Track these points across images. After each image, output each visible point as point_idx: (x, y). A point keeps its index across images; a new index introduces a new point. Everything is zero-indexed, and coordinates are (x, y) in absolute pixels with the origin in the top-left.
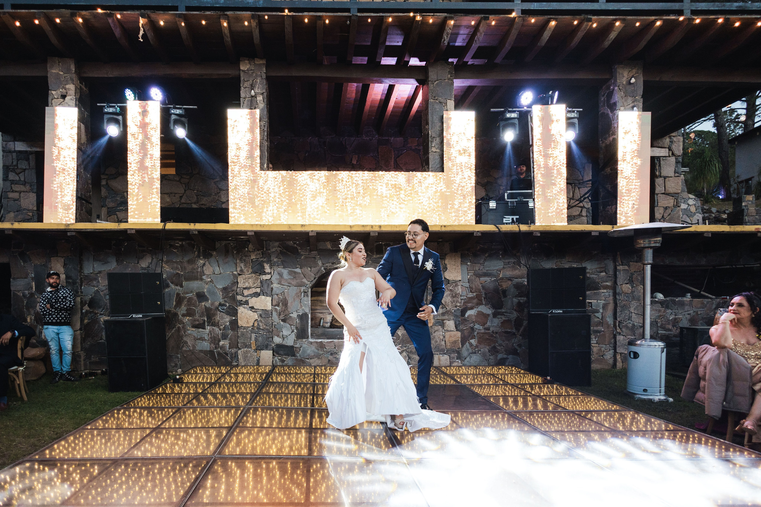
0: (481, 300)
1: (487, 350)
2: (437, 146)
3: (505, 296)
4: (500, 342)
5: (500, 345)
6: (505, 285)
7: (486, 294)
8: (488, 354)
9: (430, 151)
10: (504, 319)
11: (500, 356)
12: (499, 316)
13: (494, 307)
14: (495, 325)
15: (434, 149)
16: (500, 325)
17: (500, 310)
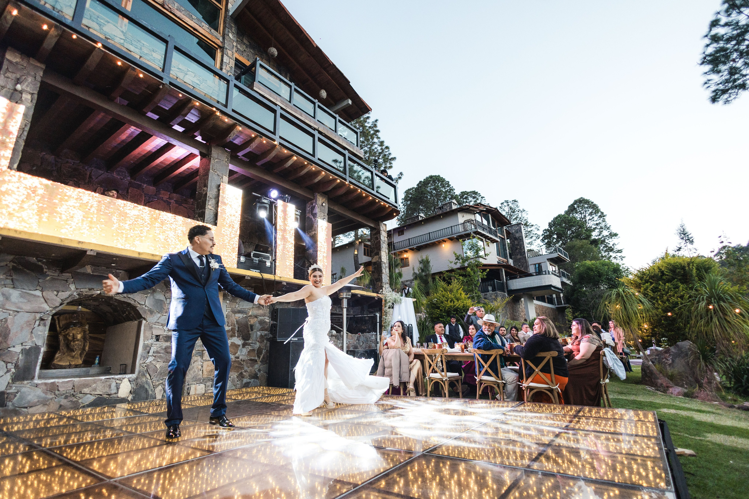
0: (235, 333)
1: (236, 377)
2: (212, 205)
3: (252, 330)
4: (246, 368)
5: (246, 371)
6: (252, 321)
7: (238, 328)
8: (236, 379)
9: (206, 207)
10: (250, 348)
11: (245, 380)
12: (247, 347)
13: (244, 339)
14: (244, 354)
15: (210, 207)
16: (247, 353)
17: (248, 342)
